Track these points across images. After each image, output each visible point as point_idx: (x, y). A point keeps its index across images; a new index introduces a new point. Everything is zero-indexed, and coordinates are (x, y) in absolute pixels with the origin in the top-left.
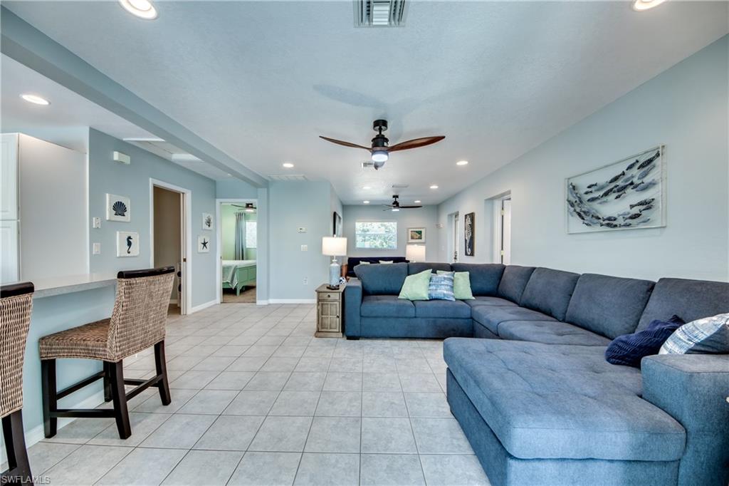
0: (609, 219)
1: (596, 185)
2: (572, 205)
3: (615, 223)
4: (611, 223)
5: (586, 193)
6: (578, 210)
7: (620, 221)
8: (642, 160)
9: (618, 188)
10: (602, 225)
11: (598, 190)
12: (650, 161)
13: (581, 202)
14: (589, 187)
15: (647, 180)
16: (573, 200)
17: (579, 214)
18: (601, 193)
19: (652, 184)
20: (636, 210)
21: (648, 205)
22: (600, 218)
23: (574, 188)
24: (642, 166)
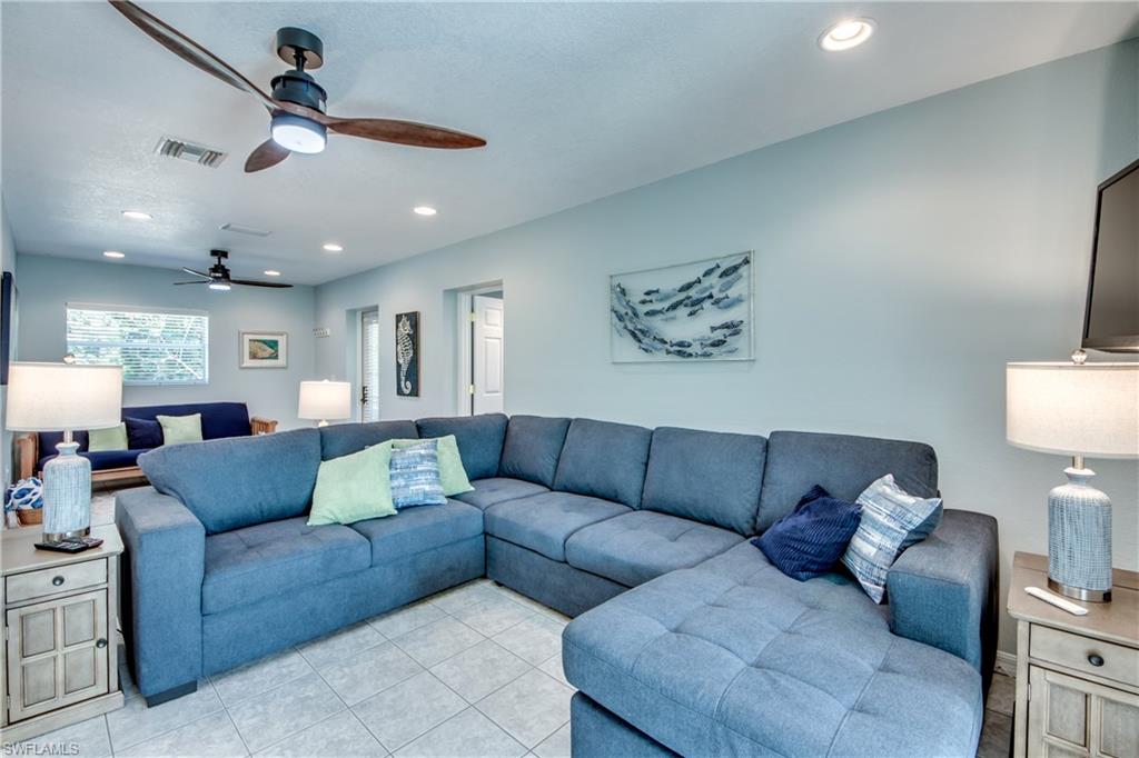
0: (681, 344)
1: (657, 291)
2: (620, 318)
3: (689, 350)
4: (682, 350)
5: (643, 302)
6: (630, 327)
7: (696, 349)
8: (725, 266)
9: (690, 300)
10: (668, 352)
11: (661, 300)
12: (735, 268)
13: (636, 315)
14: (648, 293)
15: (733, 293)
16: (622, 311)
17: (633, 334)
18: (666, 305)
19: (739, 300)
20: (719, 335)
21: (733, 328)
22: (666, 343)
23: (623, 292)
24: (725, 274)
